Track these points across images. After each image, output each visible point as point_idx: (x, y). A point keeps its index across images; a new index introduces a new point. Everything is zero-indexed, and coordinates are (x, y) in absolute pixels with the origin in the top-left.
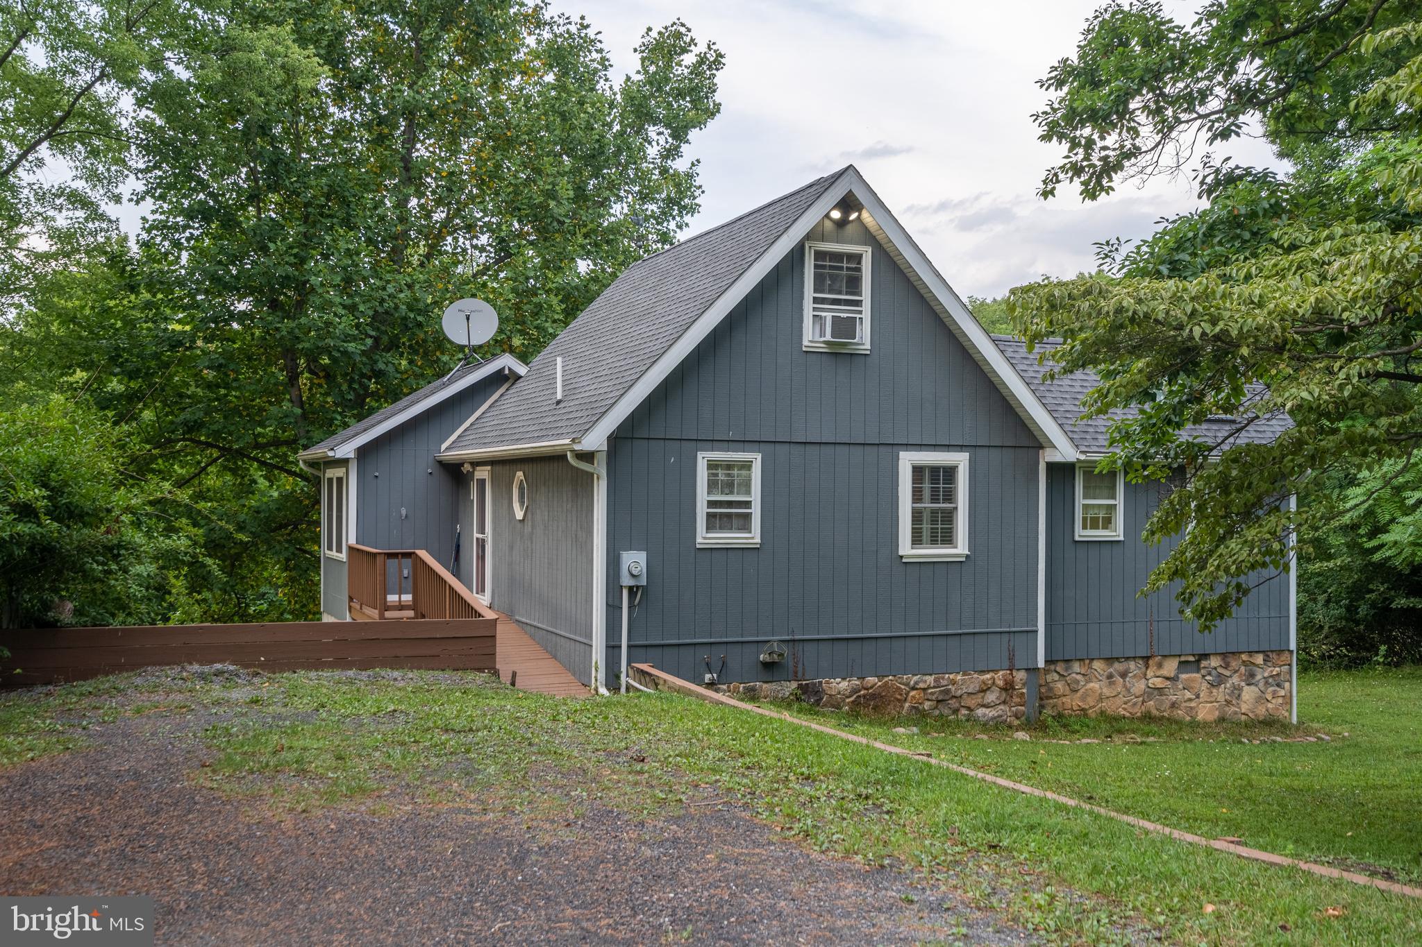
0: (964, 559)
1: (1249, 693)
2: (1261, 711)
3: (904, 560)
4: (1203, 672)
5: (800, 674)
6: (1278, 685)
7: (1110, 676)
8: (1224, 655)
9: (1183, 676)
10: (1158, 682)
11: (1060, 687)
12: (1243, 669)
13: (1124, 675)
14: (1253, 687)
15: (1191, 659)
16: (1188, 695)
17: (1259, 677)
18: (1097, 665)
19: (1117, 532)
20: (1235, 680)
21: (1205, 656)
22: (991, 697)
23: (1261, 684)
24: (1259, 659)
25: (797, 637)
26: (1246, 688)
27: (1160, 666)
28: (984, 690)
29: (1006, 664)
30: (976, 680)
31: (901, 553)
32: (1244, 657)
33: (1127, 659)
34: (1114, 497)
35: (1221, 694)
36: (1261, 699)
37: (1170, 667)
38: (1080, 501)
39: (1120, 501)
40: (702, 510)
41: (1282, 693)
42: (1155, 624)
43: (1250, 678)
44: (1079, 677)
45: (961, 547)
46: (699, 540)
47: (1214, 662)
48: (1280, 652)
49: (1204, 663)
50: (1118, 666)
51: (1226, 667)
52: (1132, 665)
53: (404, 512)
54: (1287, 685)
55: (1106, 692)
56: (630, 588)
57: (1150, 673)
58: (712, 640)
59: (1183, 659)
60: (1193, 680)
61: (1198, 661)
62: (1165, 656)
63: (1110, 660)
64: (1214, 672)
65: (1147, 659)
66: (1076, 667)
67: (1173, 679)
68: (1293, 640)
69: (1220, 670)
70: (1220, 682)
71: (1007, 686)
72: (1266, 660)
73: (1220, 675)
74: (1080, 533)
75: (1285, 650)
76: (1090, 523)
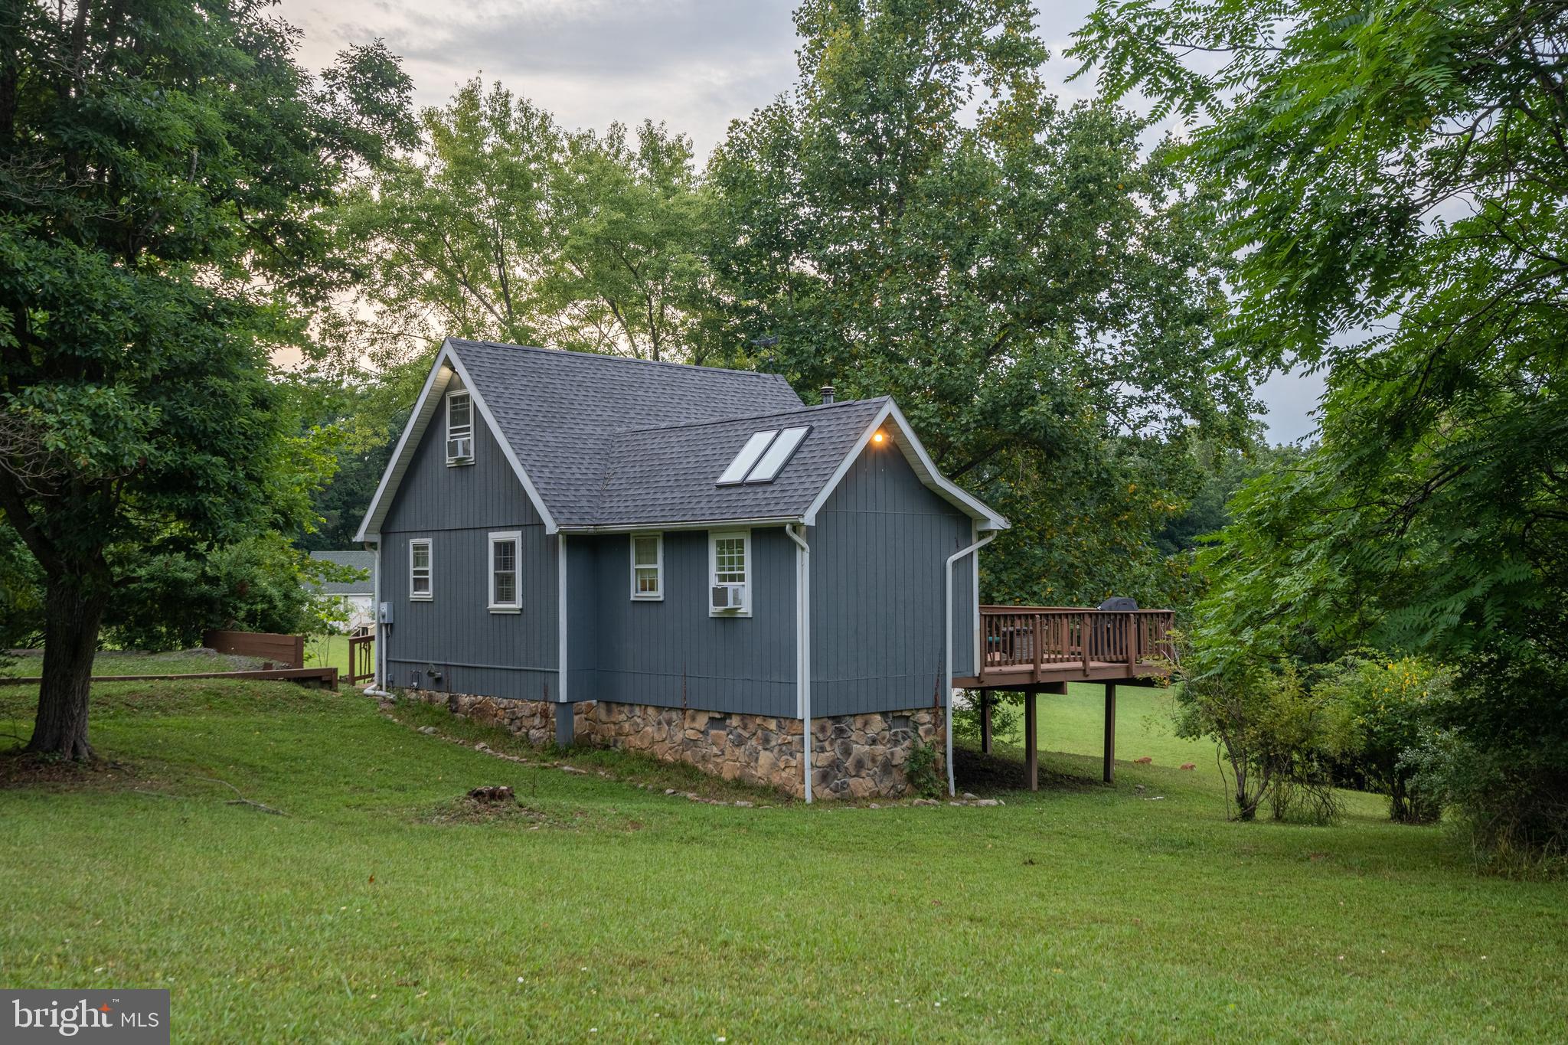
0: (518, 611)
1: (765, 758)
2: (776, 780)
3: (492, 612)
4: (728, 730)
5: (449, 689)
6: (791, 755)
7: (659, 723)
8: (743, 717)
9: (713, 732)
10: (691, 734)
11: (626, 728)
12: (759, 732)
13: (669, 723)
14: (768, 753)
15: (717, 716)
16: (715, 750)
17: (773, 743)
19: (659, 594)
20: (753, 742)
21: (730, 715)
22: (536, 721)
23: (776, 750)
24: (773, 725)
25: (448, 662)
26: (762, 753)
27: (693, 719)
28: (532, 716)
30: (527, 708)
31: (489, 606)
32: (758, 721)
33: (671, 709)
34: (655, 563)
35: (741, 755)
36: (774, 766)
37: (702, 721)
38: (633, 564)
39: (659, 566)
40: (411, 577)
41: (794, 763)
42: (688, 679)
43: (766, 744)
44: (639, 720)
45: (518, 604)
46: (411, 595)
47: (735, 721)
48: (792, 720)
49: (728, 722)
50: (665, 715)
51: (745, 727)
52: (674, 715)
54: (799, 755)
55: (657, 737)
57: (686, 725)
59: (711, 715)
60: (719, 737)
61: (724, 719)
62: (698, 711)
63: (659, 708)
64: (735, 732)
65: (683, 710)
66: (637, 711)
67: (704, 733)
68: (803, 708)
69: (740, 730)
70: (740, 742)
71: (545, 714)
72: (780, 727)
73: (740, 735)
74: (635, 593)
75: (794, 719)
76: (642, 585)
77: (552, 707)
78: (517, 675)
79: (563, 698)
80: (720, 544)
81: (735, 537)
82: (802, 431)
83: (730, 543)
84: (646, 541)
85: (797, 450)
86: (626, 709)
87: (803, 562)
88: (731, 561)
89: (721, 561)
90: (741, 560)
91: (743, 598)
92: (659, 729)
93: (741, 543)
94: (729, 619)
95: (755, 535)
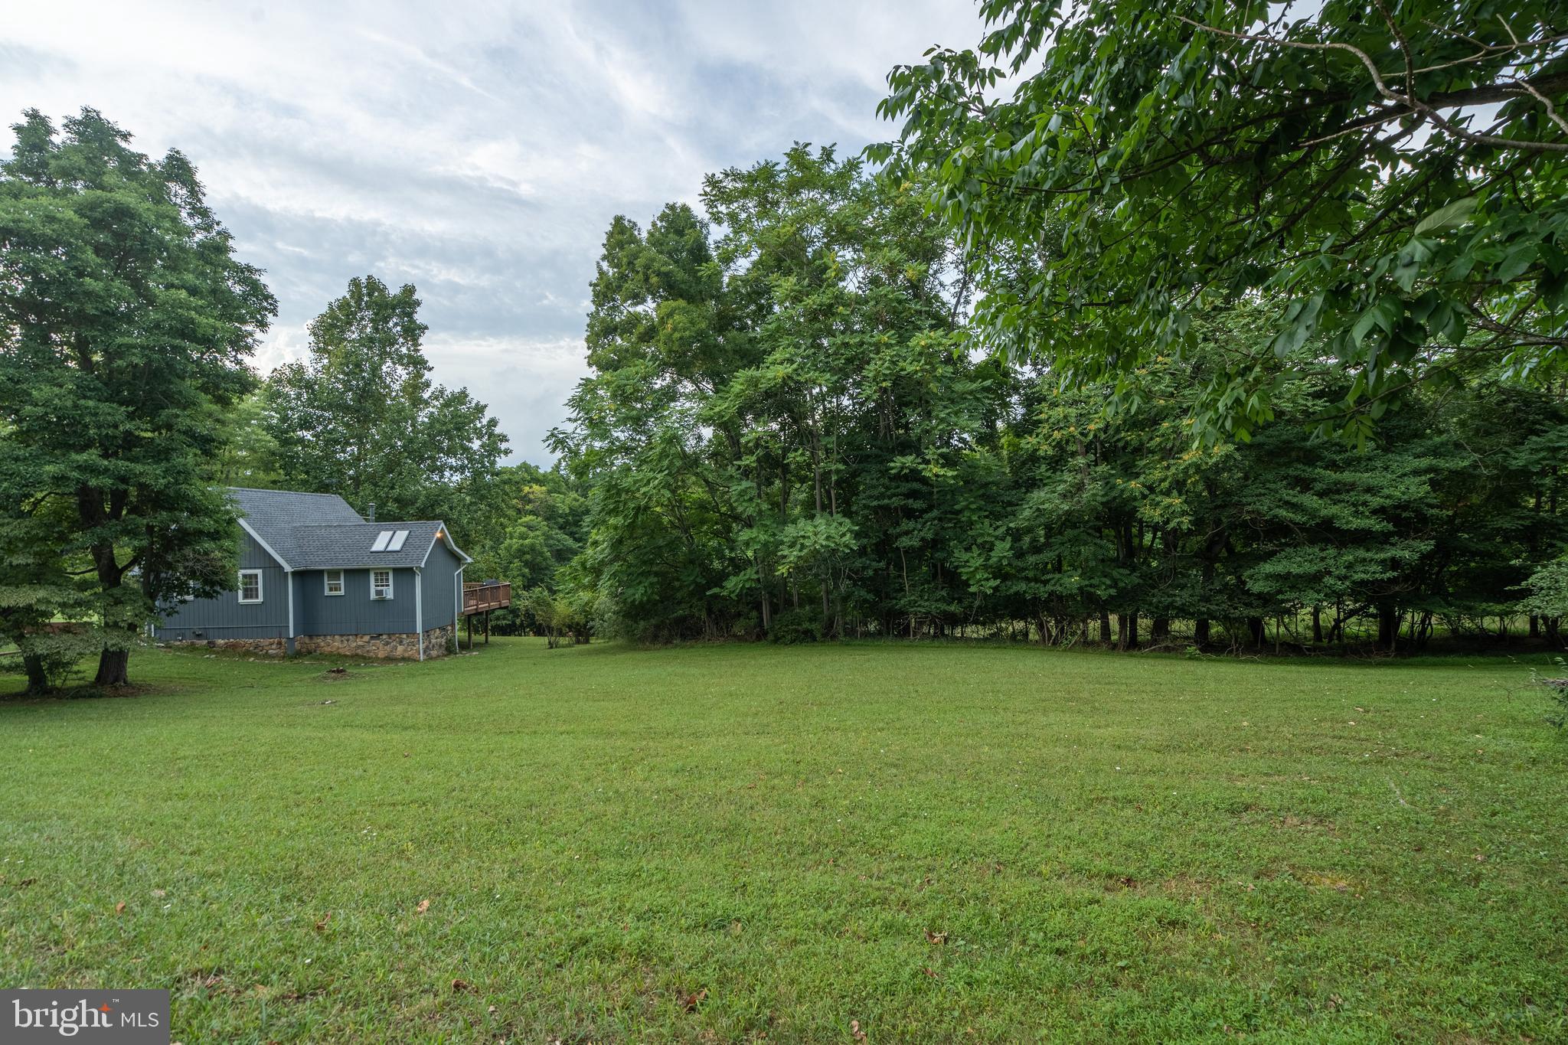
0: (262, 602)
1: (400, 648)
2: (406, 655)
3: (241, 603)
4: (381, 640)
5: (208, 638)
6: (413, 645)
7: (342, 641)
8: (389, 635)
9: (372, 641)
10: (360, 643)
11: (322, 644)
12: (397, 639)
13: (348, 640)
14: (401, 646)
15: (375, 635)
16: (374, 648)
17: (404, 642)
19: (342, 592)
20: (394, 643)
22: (274, 647)
23: (406, 645)
24: (404, 636)
25: (207, 627)
26: (399, 646)
27: (361, 637)
28: (272, 644)
29: (277, 636)
30: (268, 641)
31: (239, 601)
32: (397, 635)
33: (348, 635)
34: (340, 580)
35: (388, 648)
36: (405, 651)
37: (367, 638)
38: (327, 582)
39: (342, 582)
41: (414, 647)
42: (359, 623)
43: (401, 643)
45: (260, 599)
47: (384, 637)
49: (381, 637)
50: (345, 637)
51: (390, 638)
52: (350, 637)
54: (417, 645)
55: (341, 646)
57: (358, 640)
59: (372, 635)
60: (376, 643)
61: (378, 636)
62: (364, 634)
63: (342, 636)
64: (385, 640)
65: (356, 635)
66: (329, 637)
67: (369, 642)
68: (419, 629)
69: (387, 639)
70: (388, 643)
71: (279, 643)
72: (407, 636)
73: (387, 641)
74: (327, 593)
75: (415, 633)
76: (331, 590)
77: (283, 640)
78: (260, 630)
79: (291, 636)
80: (376, 574)
81: (384, 571)
82: (407, 532)
83: (381, 573)
84: (334, 574)
85: (407, 539)
86: (322, 637)
87: (418, 580)
88: (382, 580)
89: (376, 580)
90: (387, 580)
91: (389, 593)
92: (342, 643)
93: (387, 573)
94: (382, 601)
95: (395, 570)
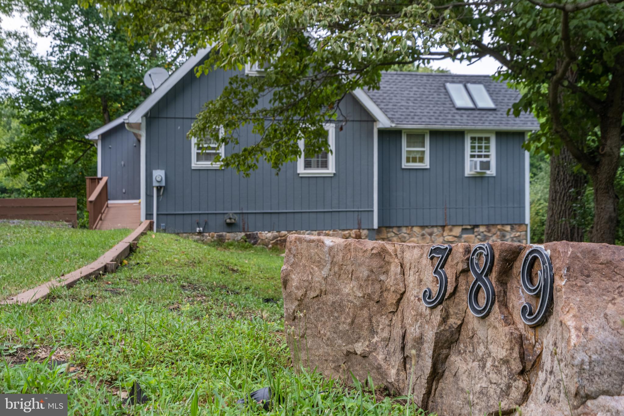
0: (332, 175)
3: (300, 175)
4: (476, 234)
5: (246, 229)
7: (423, 235)
8: (488, 226)
9: (465, 236)
10: (450, 238)
12: (498, 233)
13: (431, 234)
15: (469, 227)
17: (508, 237)
18: (416, 229)
19: (426, 164)
20: (494, 238)
21: (477, 226)
23: (510, 240)
24: (508, 228)
25: (244, 211)
27: (451, 230)
29: (357, 226)
30: (340, 234)
31: (298, 172)
32: (499, 227)
33: (433, 226)
34: (424, 147)
37: (457, 231)
38: (405, 148)
39: (427, 149)
40: (194, 151)
42: (448, 210)
44: (405, 235)
45: (331, 169)
46: (193, 165)
47: (482, 229)
48: (520, 225)
49: (476, 230)
50: (427, 230)
51: (489, 231)
52: (435, 230)
53: (123, 163)
54: (524, 241)
56: (157, 187)
57: (445, 234)
58: (200, 212)
59: (464, 227)
60: (470, 238)
61: (473, 228)
62: (454, 226)
63: (423, 227)
64: (482, 234)
65: (443, 227)
66: (404, 230)
67: (459, 237)
68: (527, 219)
69: (485, 233)
72: (512, 229)
73: (485, 236)
74: (405, 165)
75: (522, 224)
76: (408, 160)
77: (366, 232)
79: (376, 226)
80: (473, 139)
81: (484, 135)
83: (480, 139)
86: (395, 230)
88: (480, 147)
89: (473, 148)
90: (487, 148)
92: (423, 239)
93: (488, 139)
94: (480, 178)
95: (500, 135)
